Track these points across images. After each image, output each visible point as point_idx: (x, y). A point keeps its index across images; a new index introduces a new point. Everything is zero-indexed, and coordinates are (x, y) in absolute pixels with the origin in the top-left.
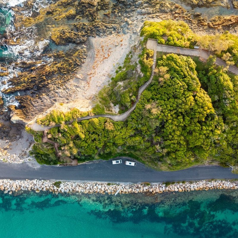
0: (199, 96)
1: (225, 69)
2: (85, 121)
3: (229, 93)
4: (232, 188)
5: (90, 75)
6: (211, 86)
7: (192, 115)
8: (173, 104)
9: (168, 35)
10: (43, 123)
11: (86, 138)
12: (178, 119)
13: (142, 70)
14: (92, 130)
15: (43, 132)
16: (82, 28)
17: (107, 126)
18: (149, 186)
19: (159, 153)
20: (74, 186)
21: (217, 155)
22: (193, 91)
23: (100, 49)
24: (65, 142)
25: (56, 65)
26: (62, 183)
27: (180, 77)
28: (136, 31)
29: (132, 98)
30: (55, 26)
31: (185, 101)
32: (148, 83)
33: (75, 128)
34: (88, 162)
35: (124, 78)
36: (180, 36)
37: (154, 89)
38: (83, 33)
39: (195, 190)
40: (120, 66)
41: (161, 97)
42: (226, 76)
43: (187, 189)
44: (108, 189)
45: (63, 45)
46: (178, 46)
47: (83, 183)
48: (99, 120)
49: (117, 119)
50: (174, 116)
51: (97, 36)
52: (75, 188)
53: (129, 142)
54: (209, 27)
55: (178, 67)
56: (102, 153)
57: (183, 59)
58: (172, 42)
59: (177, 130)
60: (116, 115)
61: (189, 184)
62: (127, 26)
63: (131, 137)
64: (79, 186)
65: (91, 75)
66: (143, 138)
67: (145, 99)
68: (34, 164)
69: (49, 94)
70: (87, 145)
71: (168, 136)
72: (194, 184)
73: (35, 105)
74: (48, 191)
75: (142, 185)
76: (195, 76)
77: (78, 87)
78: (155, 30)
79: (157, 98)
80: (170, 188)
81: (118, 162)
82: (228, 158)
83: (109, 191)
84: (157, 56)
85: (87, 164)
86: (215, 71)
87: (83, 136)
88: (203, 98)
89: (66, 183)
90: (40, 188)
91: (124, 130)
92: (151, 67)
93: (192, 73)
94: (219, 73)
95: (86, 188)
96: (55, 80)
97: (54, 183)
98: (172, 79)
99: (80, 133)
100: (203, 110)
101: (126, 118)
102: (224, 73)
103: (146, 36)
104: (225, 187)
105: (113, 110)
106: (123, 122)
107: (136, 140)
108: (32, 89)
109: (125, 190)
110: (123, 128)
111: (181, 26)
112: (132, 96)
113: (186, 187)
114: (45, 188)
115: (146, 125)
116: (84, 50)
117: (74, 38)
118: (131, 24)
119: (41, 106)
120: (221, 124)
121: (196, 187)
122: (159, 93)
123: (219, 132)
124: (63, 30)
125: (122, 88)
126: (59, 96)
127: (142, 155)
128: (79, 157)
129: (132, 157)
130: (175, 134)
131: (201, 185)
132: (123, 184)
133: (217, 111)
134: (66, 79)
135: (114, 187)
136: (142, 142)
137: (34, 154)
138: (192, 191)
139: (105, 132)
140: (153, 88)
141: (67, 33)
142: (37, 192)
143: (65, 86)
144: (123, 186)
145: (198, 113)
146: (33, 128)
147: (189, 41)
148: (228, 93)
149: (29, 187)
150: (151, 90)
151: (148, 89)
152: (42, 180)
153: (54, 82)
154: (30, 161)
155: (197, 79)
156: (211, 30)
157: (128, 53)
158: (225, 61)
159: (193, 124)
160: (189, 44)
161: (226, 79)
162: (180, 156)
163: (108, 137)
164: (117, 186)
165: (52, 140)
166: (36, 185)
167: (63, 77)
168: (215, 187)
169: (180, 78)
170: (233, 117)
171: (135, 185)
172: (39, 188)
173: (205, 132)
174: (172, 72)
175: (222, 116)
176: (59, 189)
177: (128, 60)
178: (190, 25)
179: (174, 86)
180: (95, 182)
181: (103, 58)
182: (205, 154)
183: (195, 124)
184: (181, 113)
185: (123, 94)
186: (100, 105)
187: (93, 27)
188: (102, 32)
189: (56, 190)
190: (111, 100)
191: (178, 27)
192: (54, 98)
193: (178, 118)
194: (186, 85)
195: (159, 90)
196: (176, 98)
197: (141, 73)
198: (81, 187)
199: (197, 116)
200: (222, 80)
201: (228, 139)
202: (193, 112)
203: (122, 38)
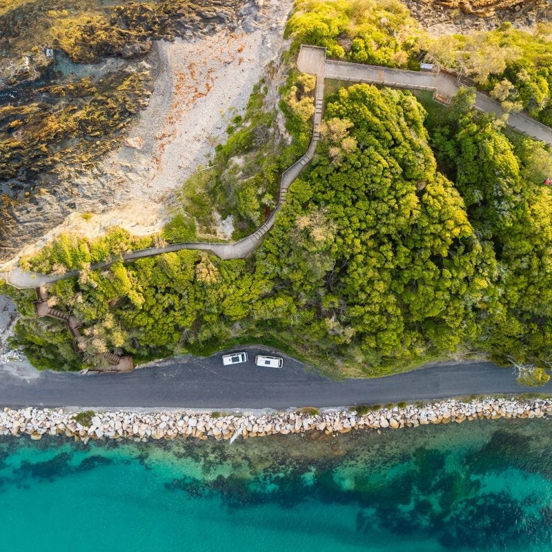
0: (432, 192)
1: (499, 122)
2: (143, 260)
3: (508, 184)
4: (521, 415)
5: (161, 139)
6: (464, 165)
7: (415, 241)
8: (367, 214)
9: (353, 36)
10: (35, 269)
11: (148, 304)
12: (381, 252)
13: (289, 128)
14: (162, 283)
15: (38, 290)
16: (139, 18)
17: (201, 272)
18: (316, 416)
19: (336, 338)
20: (127, 422)
21: (483, 338)
22: (418, 180)
23: (186, 71)
24: (94, 317)
25: (74, 116)
26: (96, 414)
27: (382, 144)
28: (277, 24)
29: (265, 201)
30: (70, 14)
31: (396, 206)
32: (303, 162)
33: (117, 279)
34: (162, 362)
35: (246, 147)
36: (384, 38)
37: (319, 176)
38: (141, 32)
39: (431, 424)
40: (239, 114)
41: (335, 196)
42: (501, 139)
43: (412, 421)
44: (213, 427)
45: (92, 63)
46: (380, 65)
47: (150, 414)
48: (182, 259)
49: (229, 252)
50: (370, 243)
51: (177, 38)
52: (131, 426)
53: (260, 311)
54: (464, 12)
55: (376, 120)
56: (192, 340)
57: (392, 98)
58: (363, 54)
59: (378, 281)
60: (225, 242)
61: (416, 410)
62: (255, 12)
63: (264, 297)
64: (141, 421)
65: (165, 139)
66: (296, 300)
67: (295, 201)
68: (24, 369)
69: (57, 189)
70: (151, 321)
71: (357, 296)
72: (429, 408)
73: (22, 218)
74: (61, 434)
75: (298, 414)
76: (422, 141)
77: (131, 171)
78: (320, 23)
79: (325, 200)
80: (370, 421)
81: (237, 359)
82: (509, 344)
83: (216, 432)
84: (325, 90)
85: (158, 365)
86: (475, 128)
87: (138, 300)
88: (441, 198)
89: (108, 414)
90: (42, 428)
91: (247, 280)
92: (311, 120)
93: (413, 133)
94: (484, 131)
95: (158, 425)
96: (73, 152)
97: (75, 415)
98: (362, 151)
99: (131, 292)
100: (444, 228)
101: (251, 251)
102: (497, 131)
103: (297, 39)
104: (504, 415)
105: (219, 230)
106: (243, 261)
107: (277, 305)
108: (13, 177)
109: (256, 429)
110: (244, 274)
111: (389, 11)
112: (264, 194)
113: (408, 416)
114: (55, 428)
115: (299, 267)
116: (145, 75)
117: (119, 45)
118: (265, 6)
119: (38, 220)
120: (489, 263)
121: (434, 415)
122: (330, 185)
123: (484, 284)
124: (90, 25)
125: (241, 173)
126: (81, 194)
127: (296, 341)
128: (134, 351)
129: (273, 346)
130: (374, 290)
131: (445, 410)
132: (250, 413)
133: (480, 230)
134: (100, 150)
135: (229, 422)
136: (294, 309)
137: (21, 344)
138: (425, 425)
139: (198, 289)
140: (316, 175)
141: (99, 32)
142: (33, 437)
143: (97, 167)
144: (252, 418)
145: (432, 237)
146: (12, 281)
147: (406, 50)
148: (505, 183)
149: (11, 428)
150: (311, 179)
151: (305, 176)
152: (46, 410)
153: (69, 158)
154: (12, 362)
155: (428, 149)
156: (468, 21)
157: (257, 81)
158: (498, 101)
159: (418, 266)
160: (405, 59)
161: (502, 147)
162: (387, 345)
163: (204, 301)
164: (237, 418)
165: (61, 311)
166: (29, 421)
167: (94, 146)
168: (480, 415)
169: (384, 148)
170: (519, 244)
171: (282, 415)
172: (39, 429)
173: (448, 284)
174: (363, 132)
175: (493, 243)
176: (91, 431)
177: (258, 101)
178: (414, 8)
179: (367, 168)
180: (181, 410)
181: (193, 95)
182: (451, 337)
183: (424, 263)
184: (389, 236)
185: (242, 190)
186: (185, 219)
187: (167, 15)
188: (189, 28)
189: (81, 433)
190: (214, 203)
191: (383, 14)
192: (69, 201)
193: (381, 250)
194: (397, 165)
195: (330, 178)
196: (375, 198)
197: (287, 134)
198: (145, 423)
199: (429, 245)
200: (492, 150)
201: (509, 299)
202: (417, 233)
203: (243, 42)
